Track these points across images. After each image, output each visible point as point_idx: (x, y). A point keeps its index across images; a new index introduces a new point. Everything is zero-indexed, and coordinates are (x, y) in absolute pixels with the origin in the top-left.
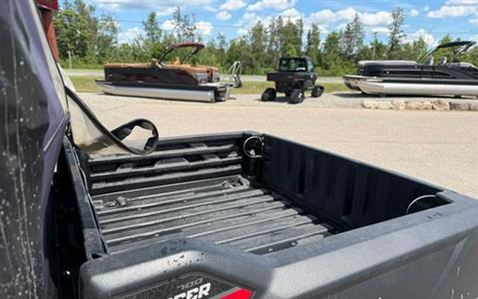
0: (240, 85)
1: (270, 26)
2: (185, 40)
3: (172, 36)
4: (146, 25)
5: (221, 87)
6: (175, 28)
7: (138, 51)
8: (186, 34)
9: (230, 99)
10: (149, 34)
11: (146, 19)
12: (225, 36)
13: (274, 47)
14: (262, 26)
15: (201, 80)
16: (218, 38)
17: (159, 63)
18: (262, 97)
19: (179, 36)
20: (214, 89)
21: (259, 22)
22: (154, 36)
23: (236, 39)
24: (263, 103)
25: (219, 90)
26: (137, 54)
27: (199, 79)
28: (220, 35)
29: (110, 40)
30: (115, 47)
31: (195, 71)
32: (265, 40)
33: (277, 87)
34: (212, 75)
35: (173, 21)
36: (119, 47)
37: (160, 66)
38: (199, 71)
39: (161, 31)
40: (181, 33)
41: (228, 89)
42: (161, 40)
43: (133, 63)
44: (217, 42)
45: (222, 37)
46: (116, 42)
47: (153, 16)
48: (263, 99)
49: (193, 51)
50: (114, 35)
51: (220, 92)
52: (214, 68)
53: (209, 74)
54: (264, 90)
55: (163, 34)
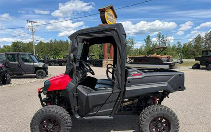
0: (182, 62)
1: (205, 36)
2: (162, 45)
3: (156, 44)
4: (145, 41)
5: (173, 63)
6: (158, 41)
7: (141, 51)
8: (162, 43)
9: (177, 68)
10: (146, 44)
11: (146, 38)
12: (181, 42)
13: (207, 46)
14: (201, 36)
15: (164, 61)
16: (177, 43)
17: (148, 55)
18: (193, 67)
19: (159, 44)
20: (170, 64)
21: (199, 35)
22: (149, 45)
23: (186, 43)
24: (193, 70)
25: (172, 64)
26: (141, 52)
27: (163, 60)
28: (178, 42)
29: (131, 47)
30: (132, 50)
31: (162, 57)
32: (203, 42)
33: (200, 63)
34: (169, 59)
35: (157, 38)
36: (134, 50)
37: (148, 56)
38: (164, 57)
39: (152, 42)
40: (160, 42)
41: (176, 64)
42: (151, 46)
43: (139, 55)
44: (177, 45)
45: (180, 43)
46: (133, 48)
47: (149, 37)
48: (193, 68)
49: (162, 50)
50: (132, 46)
51: (172, 65)
52: (170, 56)
53: (168, 59)
54: (194, 64)
55: (152, 43)
